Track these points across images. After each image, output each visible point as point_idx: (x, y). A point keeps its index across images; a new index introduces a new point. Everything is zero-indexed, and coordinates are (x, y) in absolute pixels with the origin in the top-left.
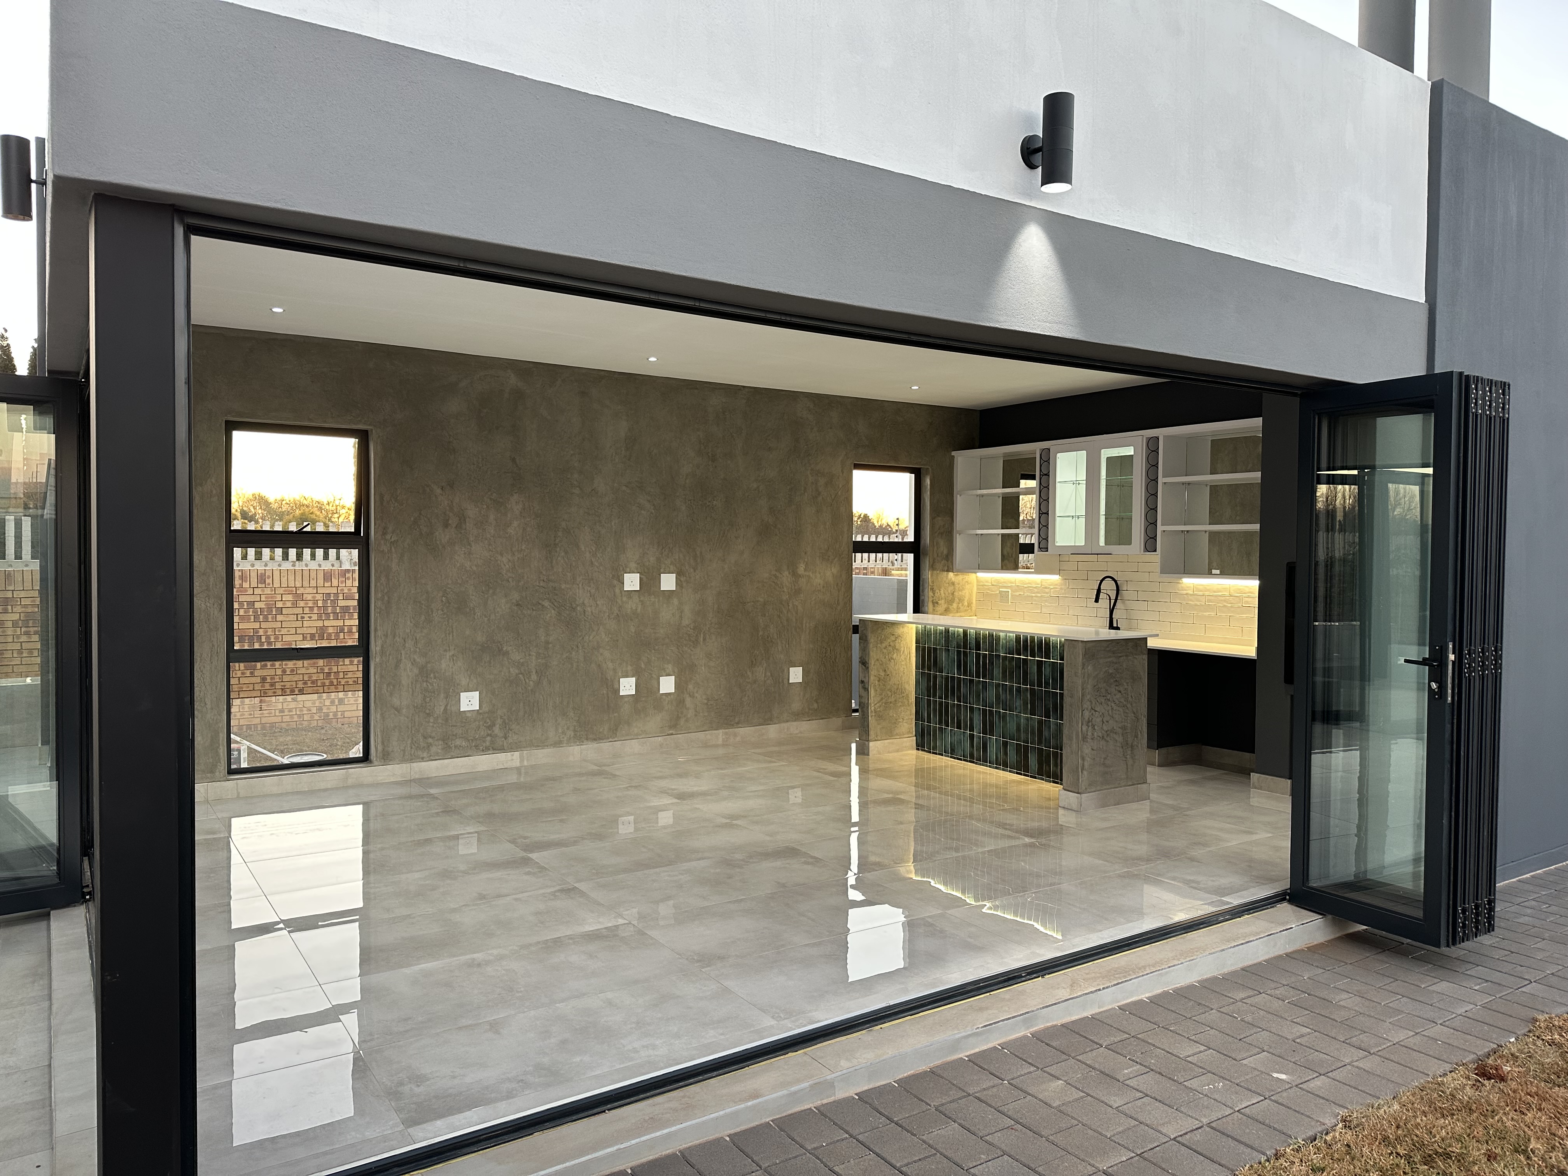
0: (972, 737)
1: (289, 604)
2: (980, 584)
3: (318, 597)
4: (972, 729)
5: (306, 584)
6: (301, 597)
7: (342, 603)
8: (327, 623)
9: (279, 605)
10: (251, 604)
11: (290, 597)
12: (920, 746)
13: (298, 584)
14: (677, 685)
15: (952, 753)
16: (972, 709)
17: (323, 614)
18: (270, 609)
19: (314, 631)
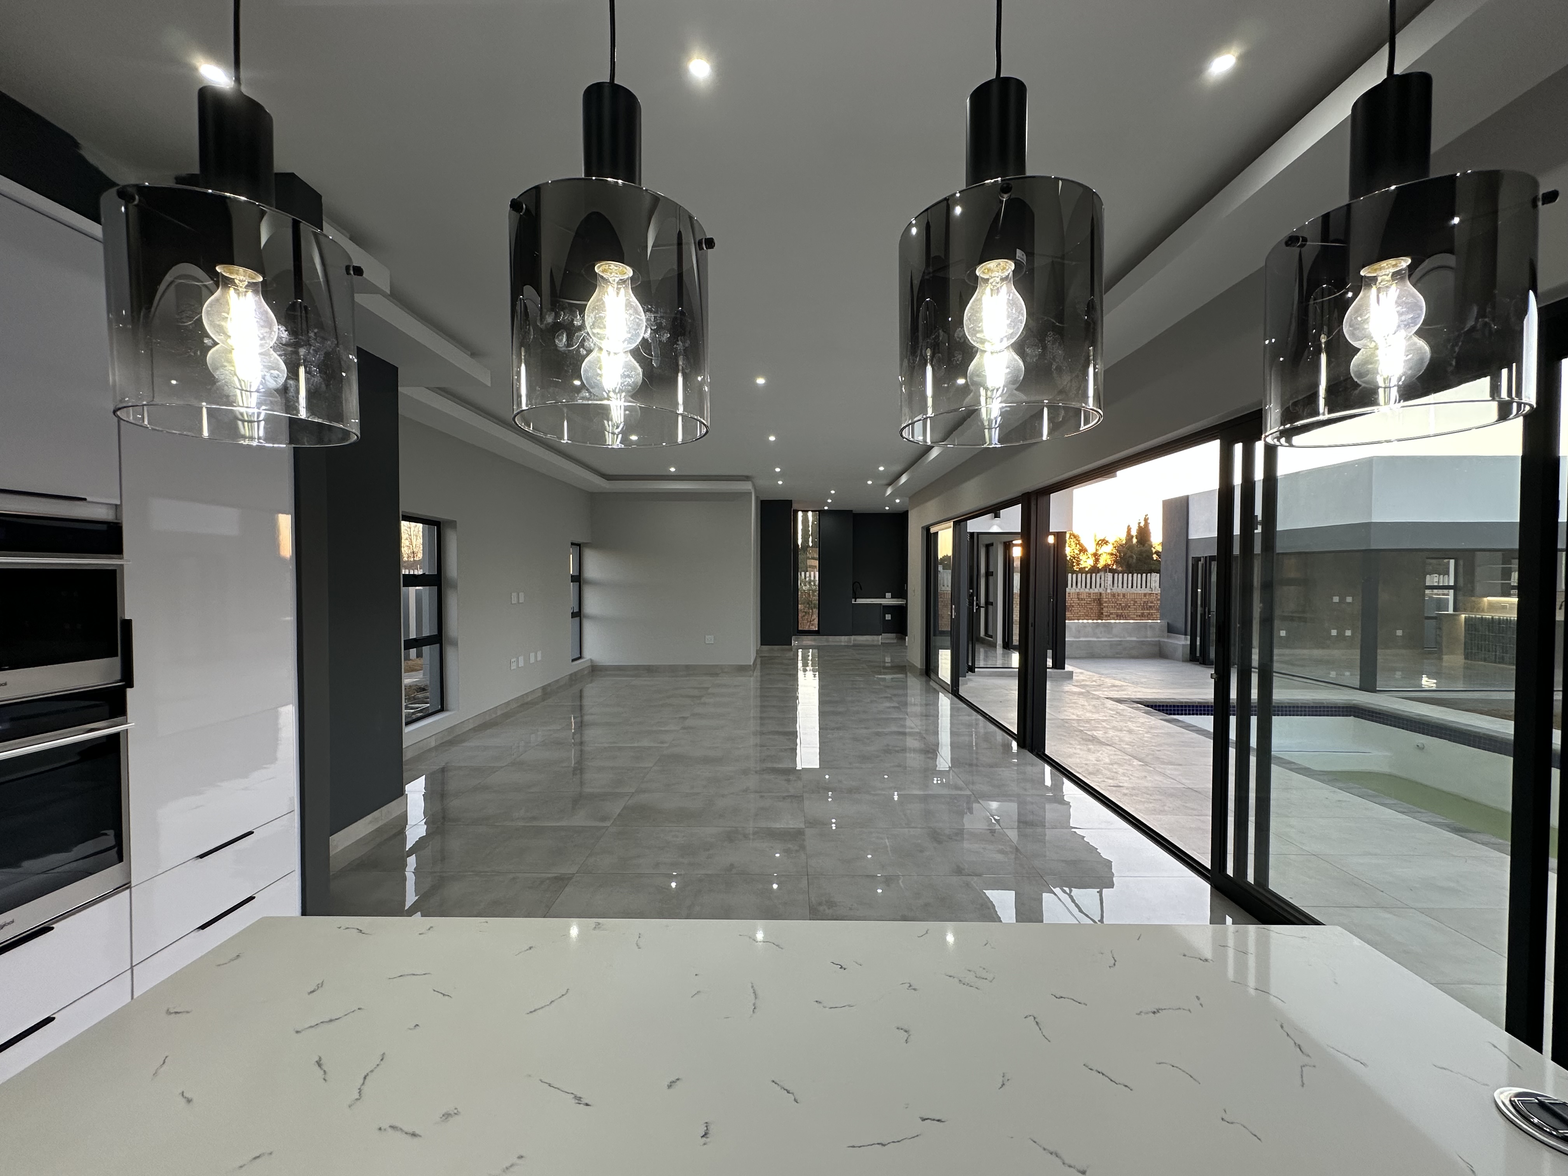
0: (1496, 655)
2: (1490, 603)
3: (1142, 602)
4: (1496, 652)
6: (1136, 602)
7: (1150, 604)
9: (1129, 605)
10: (1120, 604)
11: (1133, 602)
12: (1466, 658)
14: (1352, 634)
15: (1485, 660)
16: (1496, 646)
18: (1126, 606)
19: (1140, 614)
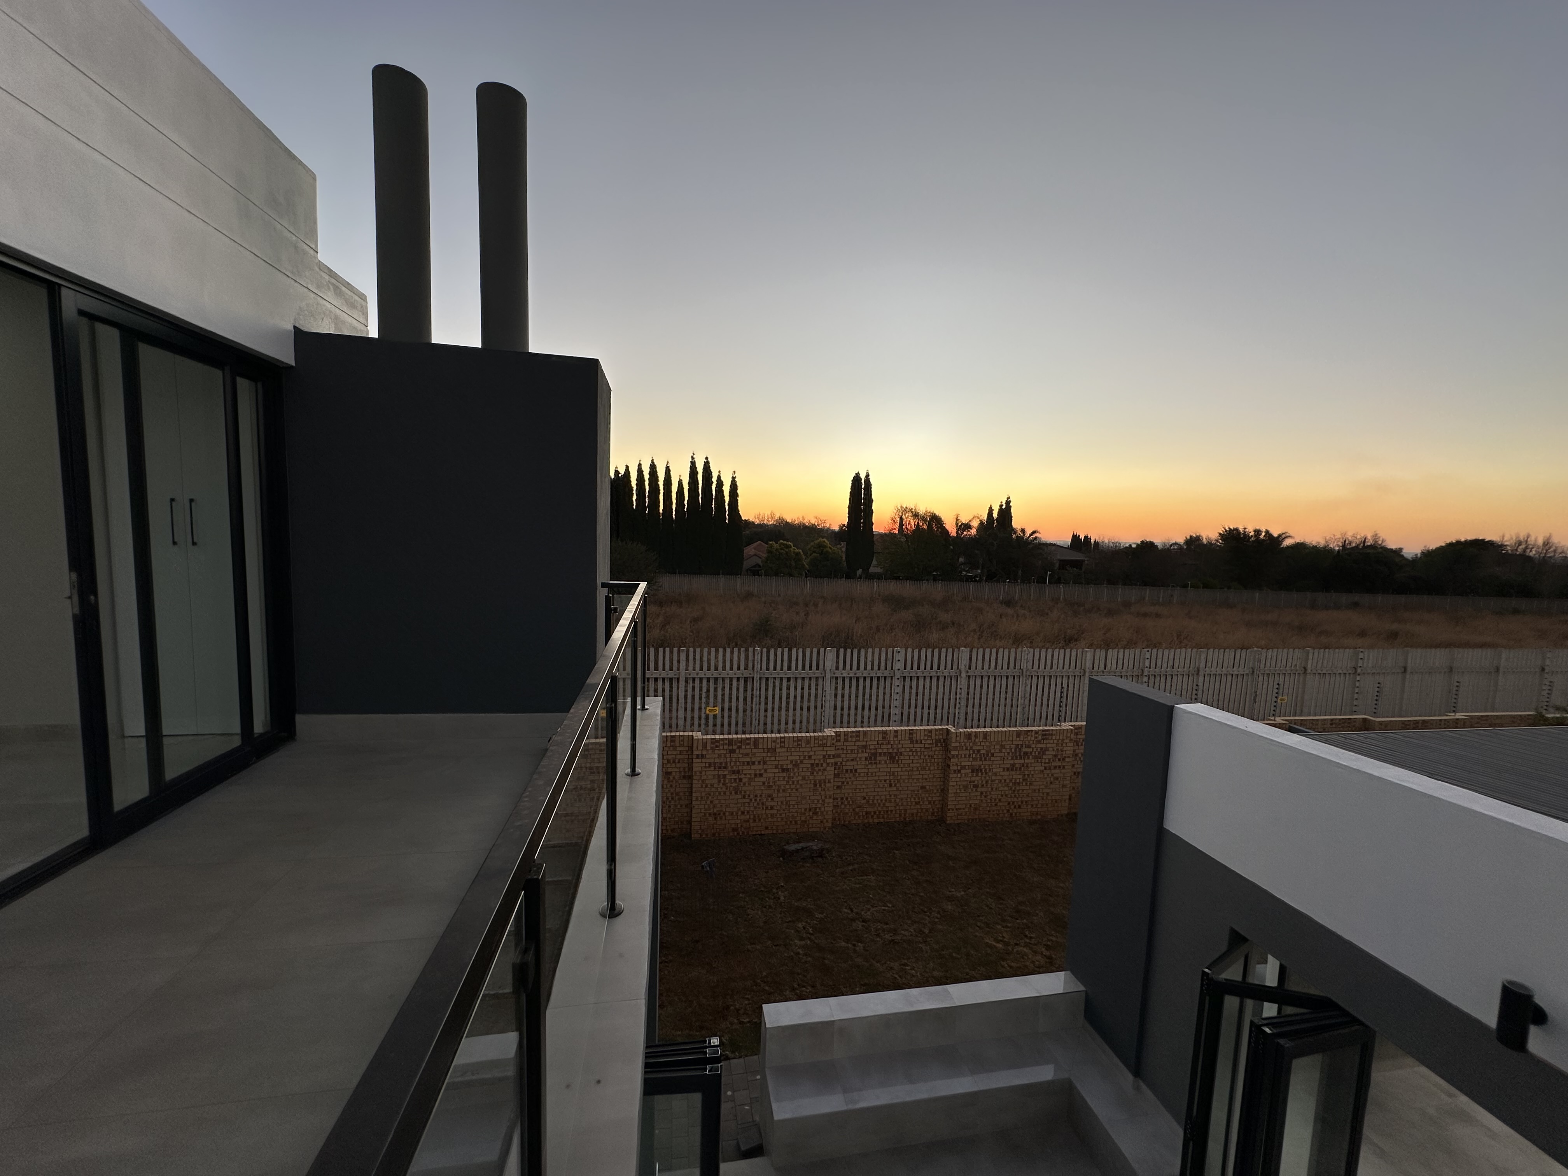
1: (997, 751)
5: (1007, 739)
8: (1016, 761)
13: (1003, 740)
17: (1014, 757)
